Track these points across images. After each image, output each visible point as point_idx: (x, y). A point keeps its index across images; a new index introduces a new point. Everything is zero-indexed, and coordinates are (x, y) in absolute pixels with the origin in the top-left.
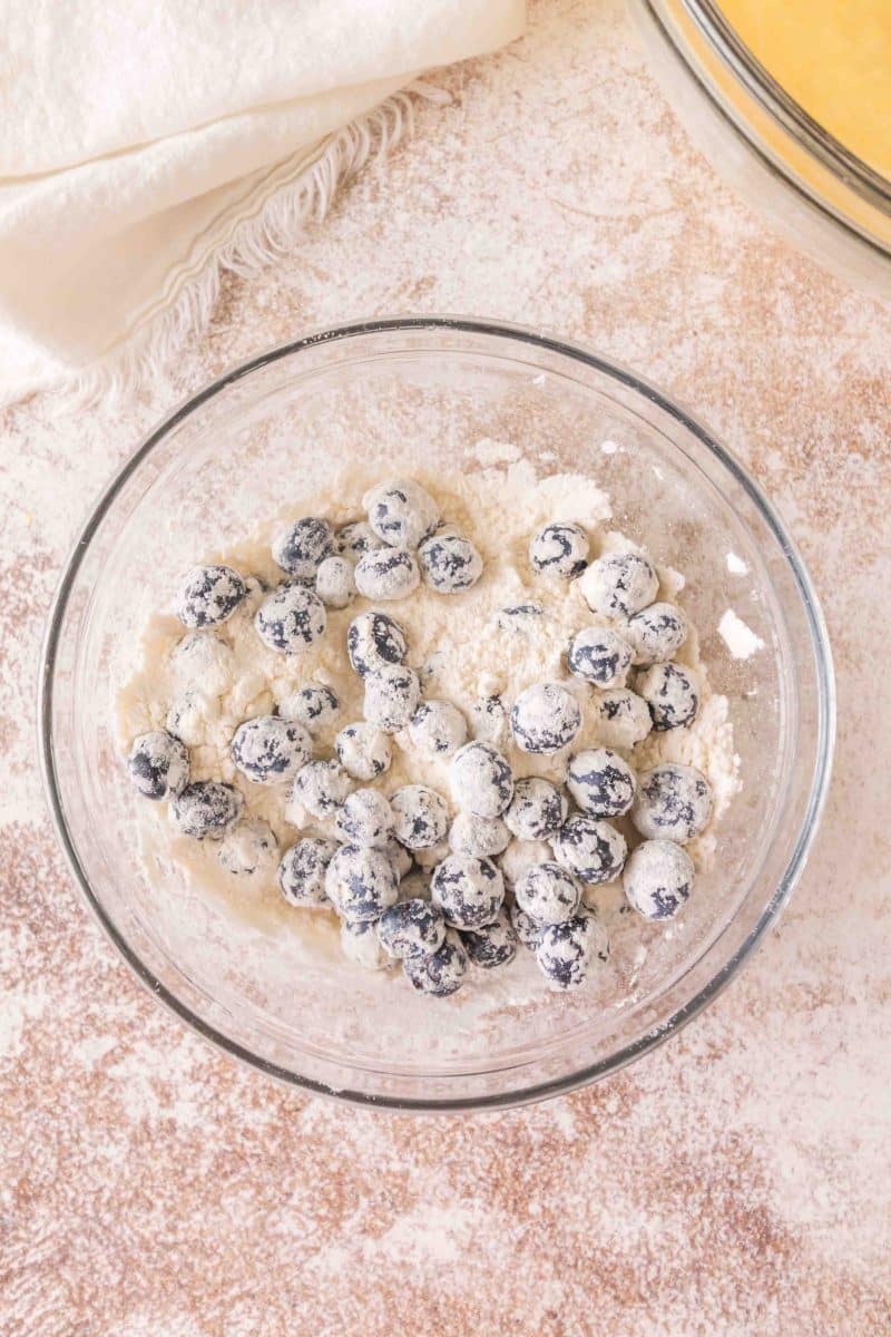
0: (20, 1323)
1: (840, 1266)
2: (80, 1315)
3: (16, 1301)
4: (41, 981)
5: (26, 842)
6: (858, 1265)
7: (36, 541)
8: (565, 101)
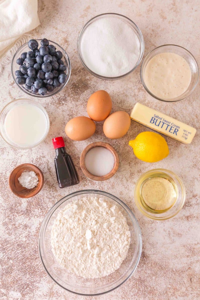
0: (38, 265)
1: (154, 260)
4: (42, 217)
5: (40, 197)
6: (157, 260)
7: (43, 154)
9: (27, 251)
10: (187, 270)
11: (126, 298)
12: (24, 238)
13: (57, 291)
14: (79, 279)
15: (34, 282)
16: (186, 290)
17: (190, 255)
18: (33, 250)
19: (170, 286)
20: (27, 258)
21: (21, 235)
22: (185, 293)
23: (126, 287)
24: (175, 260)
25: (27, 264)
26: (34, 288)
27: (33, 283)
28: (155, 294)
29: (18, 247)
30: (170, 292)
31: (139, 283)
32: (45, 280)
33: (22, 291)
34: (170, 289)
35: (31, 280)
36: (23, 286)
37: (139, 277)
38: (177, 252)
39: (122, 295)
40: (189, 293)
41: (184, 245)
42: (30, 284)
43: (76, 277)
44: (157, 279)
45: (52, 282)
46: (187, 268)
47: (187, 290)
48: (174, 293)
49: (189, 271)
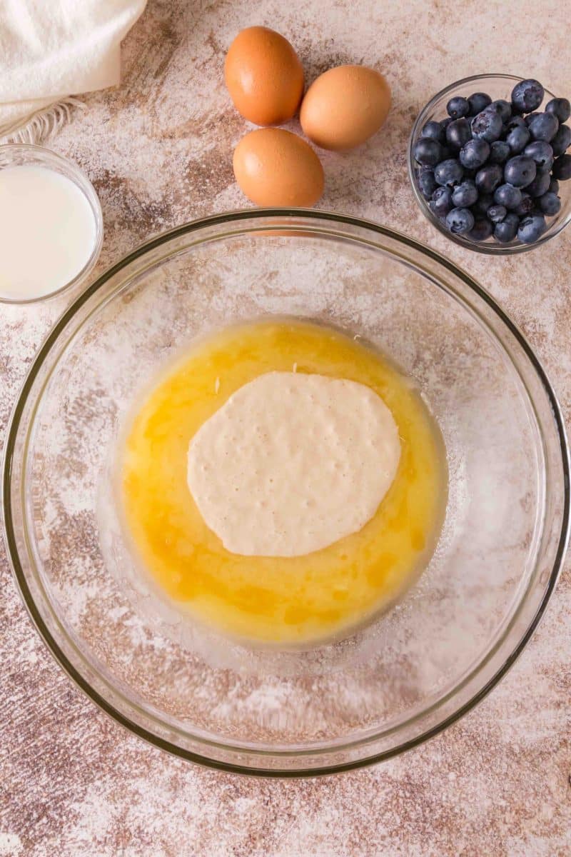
0: (78, 741)
2: (105, 738)
3: (76, 731)
4: (95, 582)
5: (90, 519)
7: (98, 384)
8: (338, 190)
9: (41, 695)
10: (555, 748)
11: (363, 844)
12: (34, 653)
13: (139, 827)
14: (210, 787)
15: (65, 798)
16: (554, 816)
17: (564, 699)
18: (62, 691)
19: (503, 803)
20: (43, 719)
21: (24, 643)
22: (552, 825)
23: (362, 810)
24: (519, 719)
25: (42, 740)
26: (64, 818)
27: (60, 803)
28: (458, 830)
29: (12, 684)
30: (505, 823)
31: (404, 792)
32: (102, 790)
33: (23, 830)
34: (503, 813)
35: (54, 793)
36: (26, 813)
37: (404, 773)
38: (525, 691)
39: (352, 835)
40: (565, 824)
41: (545, 666)
42: (49, 804)
43: (200, 782)
44: (463, 780)
45: (122, 798)
46: (557, 743)
47: (559, 815)
48: (517, 824)
49: (563, 752)
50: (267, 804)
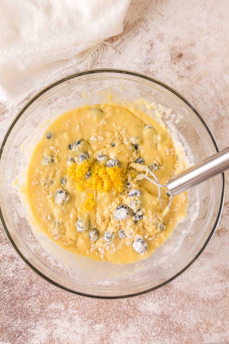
0: (31, 306)
1: (180, 289)
2: (42, 304)
3: (30, 302)
6: (183, 289)
9: (15, 289)
10: (221, 299)
11: (146, 340)
12: (11, 273)
13: (58, 338)
14: (85, 321)
15: (28, 328)
16: (222, 325)
17: (224, 279)
18: (24, 287)
19: (201, 321)
20: (17, 298)
21: (7, 269)
22: (221, 329)
23: (145, 327)
24: (206, 288)
25: (17, 306)
26: (28, 336)
27: (26, 330)
28: (184, 332)
29: (4, 285)
30: (202, 328)
31: (161, 319)
32: (42, 324)
33: (13, 341)
34: (201, 325)
35: (24, 326)
36: (14, 335)
37: (161, 311)
38: (208, 277)
39: (142, 336)
40: (227, 328)
41: (216, 267)
42: (22, 330)
43: (80, 319)
44: (184, 313)
45: (50, 327)
46: (222, 296)
47: (224, 324)
48: (207, 329)
49: (225, 300)
50: (107, 326)
